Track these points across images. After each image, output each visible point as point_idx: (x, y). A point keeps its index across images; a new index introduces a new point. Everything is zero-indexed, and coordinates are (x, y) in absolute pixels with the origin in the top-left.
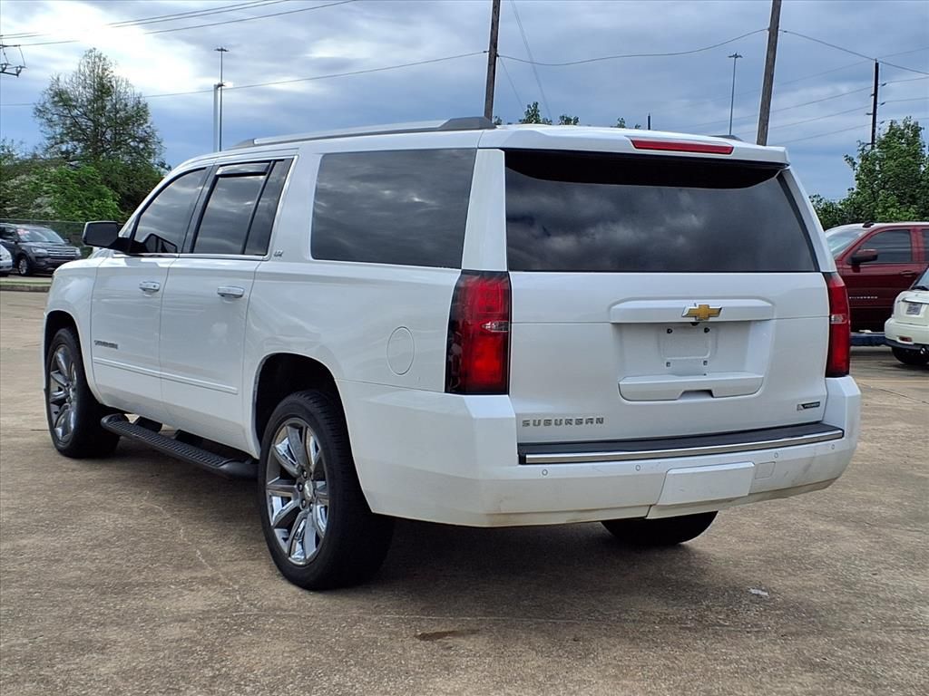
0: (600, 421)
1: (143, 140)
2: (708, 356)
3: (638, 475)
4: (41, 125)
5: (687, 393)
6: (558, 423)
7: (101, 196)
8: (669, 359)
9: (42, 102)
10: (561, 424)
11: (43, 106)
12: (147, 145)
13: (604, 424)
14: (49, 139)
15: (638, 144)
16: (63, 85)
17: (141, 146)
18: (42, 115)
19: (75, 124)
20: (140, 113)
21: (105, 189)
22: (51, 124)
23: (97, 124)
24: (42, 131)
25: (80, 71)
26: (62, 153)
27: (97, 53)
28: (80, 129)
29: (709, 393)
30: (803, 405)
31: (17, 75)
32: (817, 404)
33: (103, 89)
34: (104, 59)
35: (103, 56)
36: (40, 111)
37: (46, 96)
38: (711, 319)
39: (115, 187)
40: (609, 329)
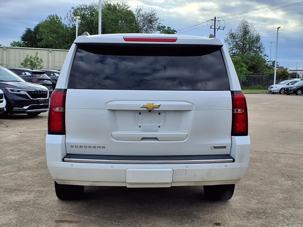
0: (104, 147)
1: (259, 48)
2: (161, 124)
3: (112, 170)
4: (226, 45)
5: (143, 139)
6: (86, 147)
7: (242, 66)
8: (140, 125)
9: (226, 38)
10: (87, 147)
11: (227, 39)
12: (260, 50)
13: (105, 149)
14: (229, 49)
15: (126, 39)
16: (233, 31)
17: (258, 50)
18: (226, 42)
19: (237, 44)
20: (258, 39)
21: (243, 64)
22: (229, 44)
23: (244, 44)
24: (227, 47)
25: (239, 26)
26: (233, 53)
27: (245, 20)
28: (238, 45)
29: (156, 139)
30: (214, 147)
31: (223, 29)
32: (225, 147)
33: (246, 32)
34: (247, 22)
35: (247, 21)
36: (226, 40)
37: (228, 36)
38: (155, 109)
39: (247, 64)
40: (106, 112)
